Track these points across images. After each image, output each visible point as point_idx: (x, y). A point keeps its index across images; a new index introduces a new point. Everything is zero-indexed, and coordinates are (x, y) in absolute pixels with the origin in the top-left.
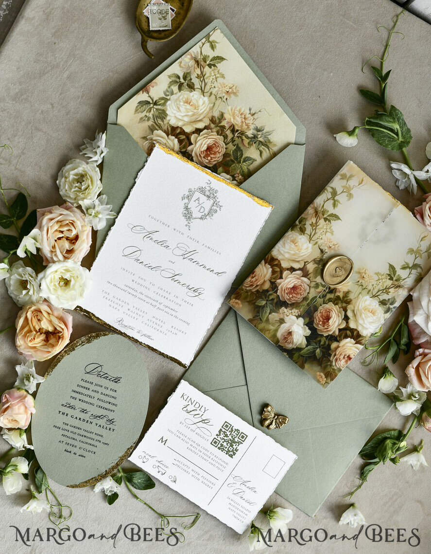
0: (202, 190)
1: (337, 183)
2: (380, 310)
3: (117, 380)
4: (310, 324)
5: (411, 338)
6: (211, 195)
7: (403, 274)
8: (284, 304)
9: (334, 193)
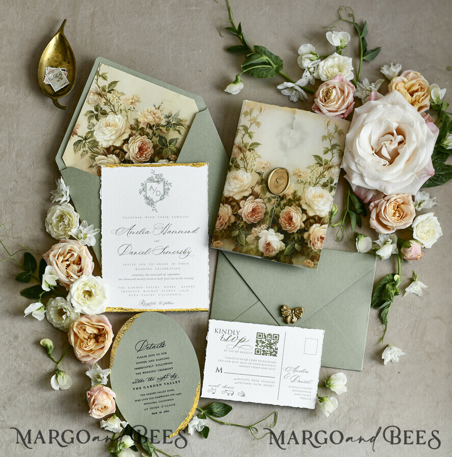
0: (151, 180)
1: (244, 121)
2: (325, 192)
3: (162, 345)
4: (280, 230)
5: (361, 201)
6: (159, 179)
7: (328, 157)
8: (253, 225)
9: (246, 129)
